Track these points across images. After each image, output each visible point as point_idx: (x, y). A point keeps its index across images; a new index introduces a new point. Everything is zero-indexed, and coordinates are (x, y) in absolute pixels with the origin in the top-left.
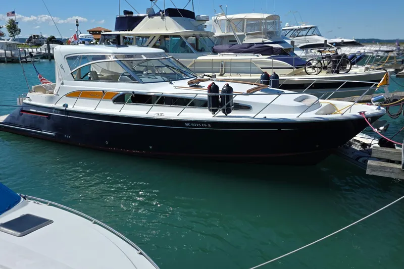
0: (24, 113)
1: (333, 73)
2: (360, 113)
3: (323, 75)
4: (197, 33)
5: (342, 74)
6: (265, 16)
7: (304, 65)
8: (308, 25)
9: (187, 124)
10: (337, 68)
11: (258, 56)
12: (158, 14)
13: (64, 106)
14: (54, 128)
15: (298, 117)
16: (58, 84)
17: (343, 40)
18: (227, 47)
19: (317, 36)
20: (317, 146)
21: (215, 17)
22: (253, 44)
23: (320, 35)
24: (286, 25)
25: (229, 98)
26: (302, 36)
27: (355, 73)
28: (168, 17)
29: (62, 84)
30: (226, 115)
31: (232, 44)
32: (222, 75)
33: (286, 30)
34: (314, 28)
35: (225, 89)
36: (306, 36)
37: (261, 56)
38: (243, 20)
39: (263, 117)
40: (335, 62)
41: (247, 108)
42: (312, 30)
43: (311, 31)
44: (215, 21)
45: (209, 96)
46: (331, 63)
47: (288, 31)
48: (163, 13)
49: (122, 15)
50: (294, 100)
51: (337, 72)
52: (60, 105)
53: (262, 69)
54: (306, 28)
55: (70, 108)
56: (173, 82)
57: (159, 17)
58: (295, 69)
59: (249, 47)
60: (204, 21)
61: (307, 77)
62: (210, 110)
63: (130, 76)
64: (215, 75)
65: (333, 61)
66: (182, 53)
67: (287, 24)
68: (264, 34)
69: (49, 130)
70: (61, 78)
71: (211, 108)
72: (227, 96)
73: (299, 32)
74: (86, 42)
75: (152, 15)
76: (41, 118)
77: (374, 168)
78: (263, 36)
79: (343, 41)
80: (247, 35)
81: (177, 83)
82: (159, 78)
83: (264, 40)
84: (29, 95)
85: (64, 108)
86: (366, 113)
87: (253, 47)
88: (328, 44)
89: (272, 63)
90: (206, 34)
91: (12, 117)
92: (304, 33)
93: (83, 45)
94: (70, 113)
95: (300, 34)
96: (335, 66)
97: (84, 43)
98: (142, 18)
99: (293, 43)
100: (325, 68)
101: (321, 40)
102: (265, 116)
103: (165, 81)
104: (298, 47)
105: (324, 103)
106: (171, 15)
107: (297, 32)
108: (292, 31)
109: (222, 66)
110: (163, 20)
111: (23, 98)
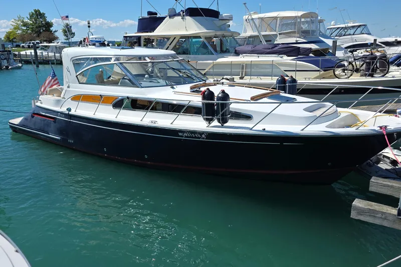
0: (36, 116)
1: (366, 76)
2: (381, 127)
3: (354, 79)
4: (219, 33)
5: (377, 78)
6: (300, 13)
7: (332, 67)
8: (357, 23)
9: (180, 134)
10: (370, 70)
11: (281, 57)
12: (179, 15)
13: (67, 109)
14: (60, 132)
15: (302, 130)
16: (65, 87)
17: (396, 38)
18: (249, 48)
19: (366, 35)
20: (329, 164)
21: (247, 17)
22: (280, 44)
23: (369, 34)
24: (332, 24)
25: (224, 106)
26: (350, 35)
27: (393, 77)
28: (188, 17)
29: (68, 87)
30: (222, 125)
31: (255, 45)
32: (242, 78)
33: (331, 28)
34: (363, 27)
35: (220, 95)
36: (353, 34)
37: (285, 57)
38: (276, 18)
39: (261, 129)
40: (368, 64)
41: (248, 117)
42: (362, 28)
43: (359, 30)
44: (246, 20)
45: (203, 104)
46: (364, 65)
47: (334, 30)
48: (183, 13)
49: (146, 16)
50: (304, 110)
51: (372, 76)
52: (64, 109)
53: (286, 72)
54: (353, 27)
55: (73, 112)
56: (174, 86)
57: (180, 17)
58: (323, 72)
59: (272, 48)
60: (227, 21)
61: (336, 80)
62: (204, 119)
63: (130, 80)
64: (233, 78)
65: (367, 62)
66: (201, 54)
67: (333, 22)
68: (298, 33)
69: (55, 134)
70: (67, 81)
71: (205, 117)
72: (222, 104)
73: (346, 31)
74: (97, 44)
75: (173, 15)
76: (49, 121)
77: (361, 211)
78: (297, 35)
79: (396, 40)
80: (280, 34)
81: (179, 88)
82: (162, 82)
83: (298, 39)
84: (41, 97)
85: (67, 112)
86: (388, 127)
87: (277, 48)
88: (377, 43)
89: (296, 65)
90: (230, 34)
91: (26, 119)
92: (352, 31)
93: (94, 47)
94: (72, 118)
95: (347, 33)
96: (369, 69)
97: (94, 45)
98: (163, 18)
99: (335, 43)
100: (357, 70)
101: (370, 39)
102: (263, 128)
103: (167, 85)
104: (344, 46)
105: (344, 112)
106: (191, 15)
107: (343, 32)
108: (339, 30)
109: (243, 68)
110: (184, 21)
111: (36, 101)
